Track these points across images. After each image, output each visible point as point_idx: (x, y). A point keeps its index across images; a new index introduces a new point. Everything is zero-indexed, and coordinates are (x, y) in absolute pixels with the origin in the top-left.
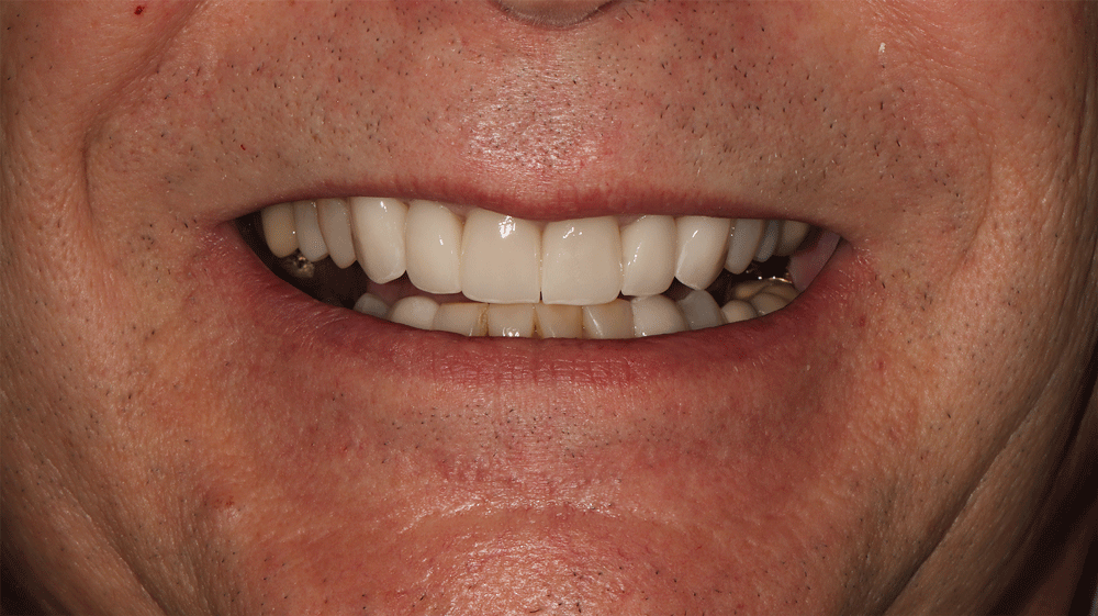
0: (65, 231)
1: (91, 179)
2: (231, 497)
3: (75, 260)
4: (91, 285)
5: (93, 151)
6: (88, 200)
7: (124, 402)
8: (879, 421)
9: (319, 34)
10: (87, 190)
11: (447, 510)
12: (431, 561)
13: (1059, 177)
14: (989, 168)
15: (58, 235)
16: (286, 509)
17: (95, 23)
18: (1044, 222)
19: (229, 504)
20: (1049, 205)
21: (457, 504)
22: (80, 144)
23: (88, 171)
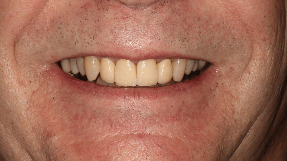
0: (9, 67)
1: (16, 53)
2: (55, 134)
3: (12, 75)
4: (16, 81)
5: (16, 45)
6: (15, 59)
7: (26, 111)
8: (224, 110)
9: (77, 13)
10: (15, 56)
11: (111, 135)
12: (107, 148)
13: (271, 48)
14: (252, 45)
15: (7, 68)
16: (70, 136)
17: (17, 13)
18: (267, 60)
19: (55, 135)
20: (269, 55)
21: (114, 133)
22: (13, 43)
23: (15, 51)
